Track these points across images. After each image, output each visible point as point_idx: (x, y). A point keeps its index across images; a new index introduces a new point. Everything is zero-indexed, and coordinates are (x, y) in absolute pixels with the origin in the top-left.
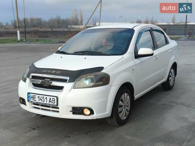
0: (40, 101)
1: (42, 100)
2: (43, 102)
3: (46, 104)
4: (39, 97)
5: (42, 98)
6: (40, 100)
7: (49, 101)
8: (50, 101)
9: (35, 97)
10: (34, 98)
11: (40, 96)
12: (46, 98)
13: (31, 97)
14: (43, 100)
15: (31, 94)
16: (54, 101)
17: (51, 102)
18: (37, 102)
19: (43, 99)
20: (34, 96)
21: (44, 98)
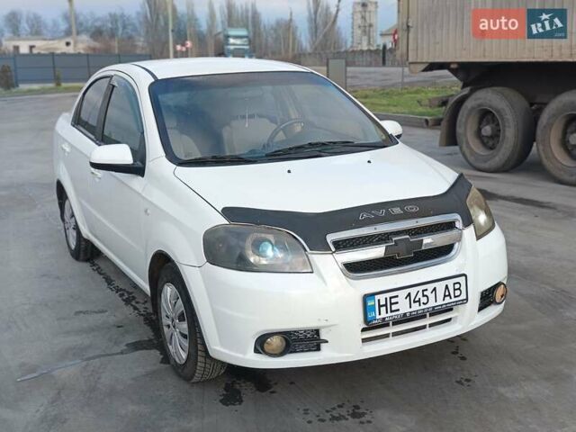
0: (416, 307)
1: (419, 301)
2: (423, 307)
3: (433, 307)
4: (409, 295)
5: (420, 295)
6: (415, 302)
7: (445, 296)
8: (447, 293)
9: (393, 301)
10: (391, 304)
11: (413, 291)
12: (435, 289)
13: (380, 306)
14: (424, 300)
15: (377, 297)
16: (459, 289)
17: (449, 295)
18: (405, 314)
19: (424, 296)
20: (391, 298)
21: (425, 293)
